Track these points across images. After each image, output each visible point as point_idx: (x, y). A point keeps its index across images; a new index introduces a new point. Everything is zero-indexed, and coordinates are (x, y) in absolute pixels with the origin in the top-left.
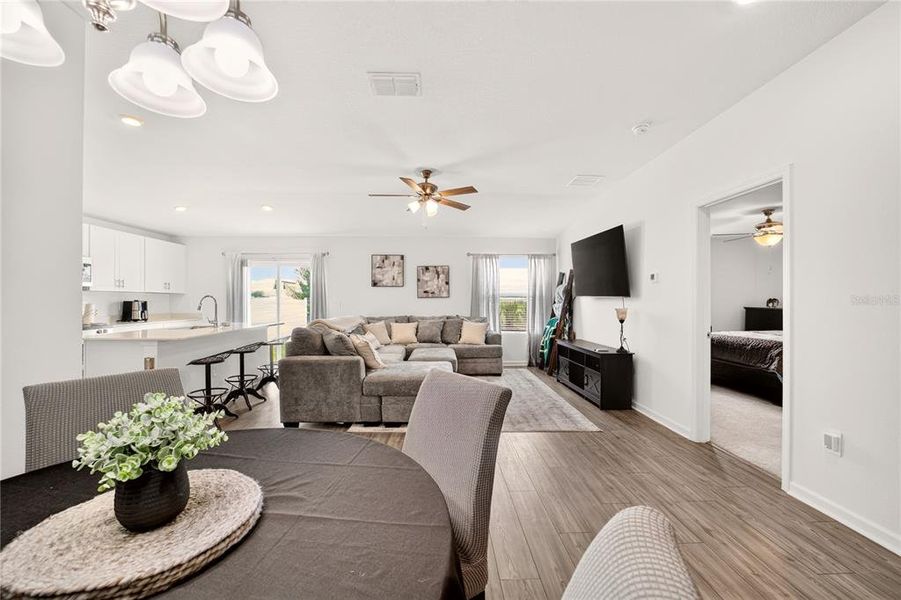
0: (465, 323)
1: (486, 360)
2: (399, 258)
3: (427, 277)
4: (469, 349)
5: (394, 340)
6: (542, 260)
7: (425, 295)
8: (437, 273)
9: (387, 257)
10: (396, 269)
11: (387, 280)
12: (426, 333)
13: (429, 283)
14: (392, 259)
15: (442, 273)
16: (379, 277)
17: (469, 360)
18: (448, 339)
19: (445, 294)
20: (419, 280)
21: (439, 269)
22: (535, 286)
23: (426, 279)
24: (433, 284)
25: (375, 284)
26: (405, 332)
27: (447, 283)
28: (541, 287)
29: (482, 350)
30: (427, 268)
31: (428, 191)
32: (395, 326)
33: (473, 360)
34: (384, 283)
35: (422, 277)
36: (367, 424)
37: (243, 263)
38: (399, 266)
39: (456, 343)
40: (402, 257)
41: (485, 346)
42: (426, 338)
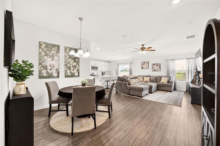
0: (162, 77)
1: (167, 87)
2: (147, 62)
3: (154, 66)
4: (162, 84)
5: (144, 81)
6: (192, 60)
7: (154, 71)
8: (157, 65)
9: (145, 62)
10: (147, 65)
11: (145, 67)
12: (152, 79)
13: (155, 68)
14: (146, 63)
15: (159, 65)
16: (143, 67)
17: (162, 87)
18: (157, 81)
19: (159, 70)
20: (152, 67)
21: (158, 64)
22: (189, 68)
23: (154, 67)
24: (156, 68)
25: (142, 68)
26: (147, 79)
27: (160, 68)
28: (191, 68)
29: (166, 85)
30: (154, 64)
31: (143, 49)
32: (145, 78)
33: (163, 87)
34: (144, 68)
35: (153, 66)
36: (128, 94)
37: (118, 65)
38: (147, 64)
39: (159, 82)
40: (148, 62)
41: (167, 83)
42: (152, 81)
